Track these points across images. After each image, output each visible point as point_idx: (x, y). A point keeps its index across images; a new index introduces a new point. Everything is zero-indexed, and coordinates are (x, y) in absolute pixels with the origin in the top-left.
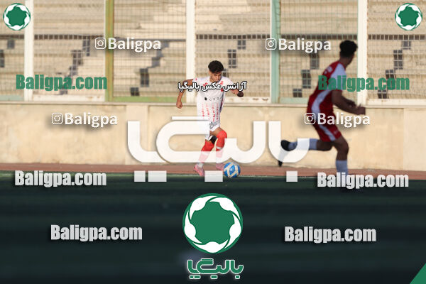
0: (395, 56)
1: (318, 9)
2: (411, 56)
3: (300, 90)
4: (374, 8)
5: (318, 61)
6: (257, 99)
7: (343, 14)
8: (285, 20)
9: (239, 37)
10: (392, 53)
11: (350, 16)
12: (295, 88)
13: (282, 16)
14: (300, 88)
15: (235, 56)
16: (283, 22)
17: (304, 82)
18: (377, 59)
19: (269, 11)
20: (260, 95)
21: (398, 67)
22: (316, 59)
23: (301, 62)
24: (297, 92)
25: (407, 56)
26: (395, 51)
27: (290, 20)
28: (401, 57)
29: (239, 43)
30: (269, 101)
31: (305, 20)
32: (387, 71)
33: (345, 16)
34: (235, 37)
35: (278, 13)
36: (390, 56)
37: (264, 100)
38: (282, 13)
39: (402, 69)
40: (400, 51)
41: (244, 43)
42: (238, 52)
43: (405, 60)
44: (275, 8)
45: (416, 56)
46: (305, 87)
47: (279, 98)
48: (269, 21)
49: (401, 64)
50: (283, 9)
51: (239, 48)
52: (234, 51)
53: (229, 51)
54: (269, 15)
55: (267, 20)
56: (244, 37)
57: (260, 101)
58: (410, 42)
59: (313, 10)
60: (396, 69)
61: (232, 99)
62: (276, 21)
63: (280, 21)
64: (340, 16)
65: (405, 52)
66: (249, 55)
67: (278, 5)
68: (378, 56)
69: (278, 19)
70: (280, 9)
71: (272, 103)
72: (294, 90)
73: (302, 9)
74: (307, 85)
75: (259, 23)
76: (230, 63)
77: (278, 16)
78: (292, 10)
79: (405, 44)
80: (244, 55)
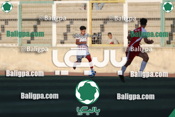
0: (67, 27)
1: (37, 9)
2: (73, 27)
3: (30, 41)
4: (59, 8)
5: (37, 29)
6: (13, 45)
7: (46, 11)
8: (24, 13)
9: (6, 20)
10: (66, 26)
11: (49, 12)
12: (28, 40)
13: (23, 12)
14: (30, 40)
15: (4, 27)
16: (23, 14)
17: (31, 38)
18: (60, 29)
19: (17, 10)
20: (14, 43)
21: (68, 31)
22: (36, 29)
23: (30, 30)
24: (29, 42)
25: (72, 27)
26: (67, 25)
27: (26, 13)
28: (69, 27)
29: (6, 22)
30: (18, 45)
31: (32, 13)
32: (64, 33)
33: (47, 12)
34: (4, 20)
35: (21, 10)
36: (65, 27)
37: (16, 45)
38: (22, 10)
39: (70, 32)
40: (69, 25)
41: (8, 22)
42: (5, 26)
43: (71, 29)
44: (20, 8)
45: (75, 27)
46: (32, 40)
47: (22, 44)
48: (17, 14)
49: (69, 30)
50: (23, 9)
51: (6, 24)
52: (4, 25)
53: (2, 25)
54: (17, 11)
55: (16, 13)
56: (8, 20)
57: (14, 45)
58: (73, 22)
59: (35, 9)
60: (67, 32)
61: (3, 45)
62: (20, 14)
63: (22, 13)
64: (45, 11)
65: (71, 26)
66: (9, 27)
67: (21, 7)
68: (60, 27)
69: (21, 13)
70: (22, 8)
71: (19, 46)
72: (28, 41)
73: (30, 9)
74: (32, 39)
75: (13, 14)
76: (2, 30)
77: (21, 12)
78: (26, 9)
79: (71, 22)
80: (8, 27)
